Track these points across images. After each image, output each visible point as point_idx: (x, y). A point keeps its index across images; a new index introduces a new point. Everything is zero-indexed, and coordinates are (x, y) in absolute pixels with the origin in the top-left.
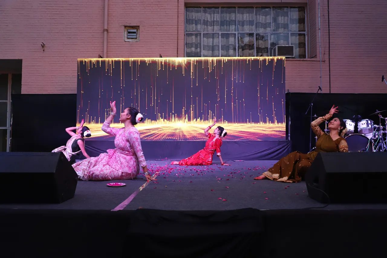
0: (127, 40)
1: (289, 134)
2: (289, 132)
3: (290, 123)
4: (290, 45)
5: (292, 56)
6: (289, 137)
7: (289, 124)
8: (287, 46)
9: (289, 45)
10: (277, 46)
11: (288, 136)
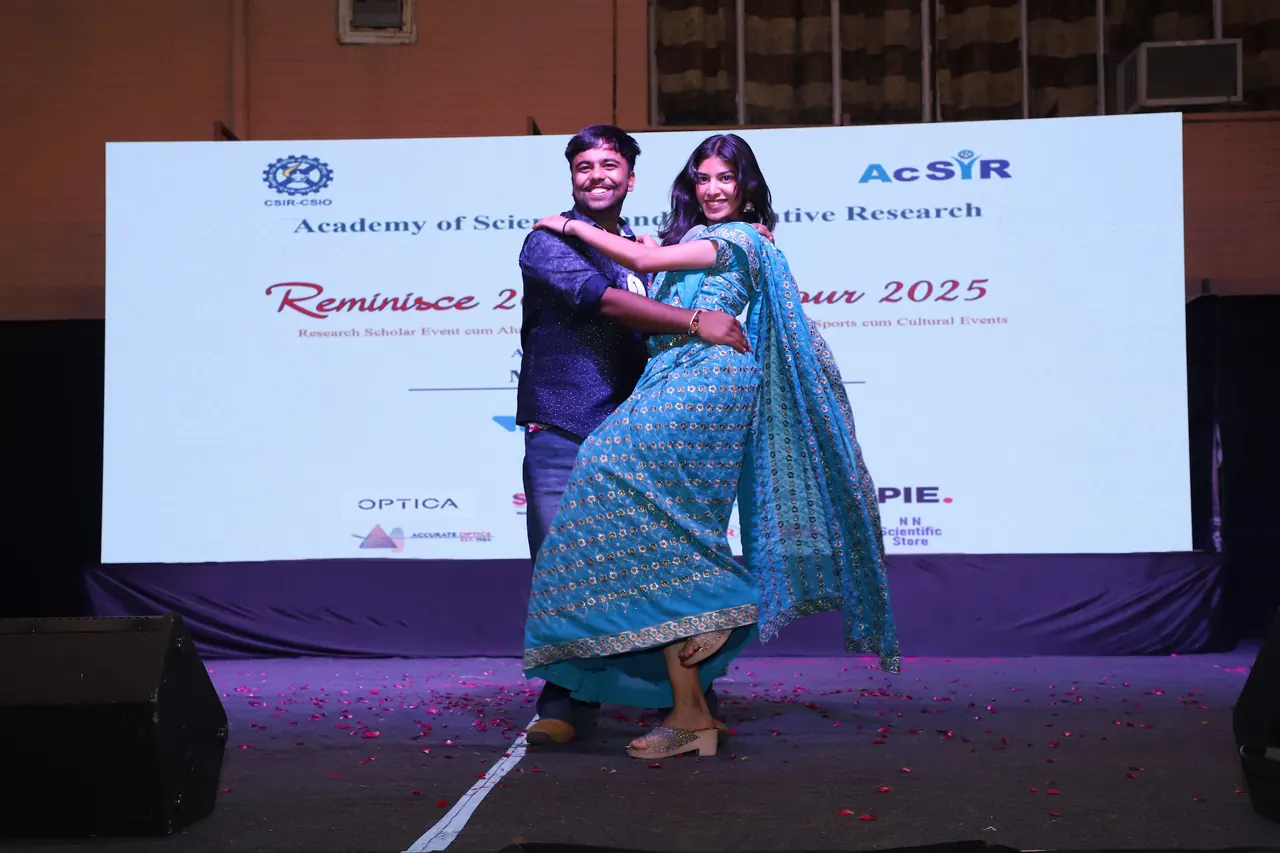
0: (350, 37)
1: (1217, 520)
2: (1217, 507)
3: (1218, 456)
4: (1219, 39)
5: (1229, 96)
6: (1217, 534)
7: (1215, 467)
8: (1201, 42)
9: (1211, 36)
10: (1144, 47)
11: (1210, 529)
